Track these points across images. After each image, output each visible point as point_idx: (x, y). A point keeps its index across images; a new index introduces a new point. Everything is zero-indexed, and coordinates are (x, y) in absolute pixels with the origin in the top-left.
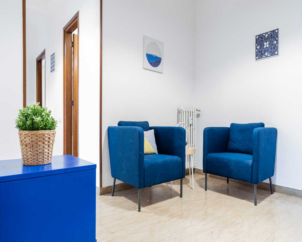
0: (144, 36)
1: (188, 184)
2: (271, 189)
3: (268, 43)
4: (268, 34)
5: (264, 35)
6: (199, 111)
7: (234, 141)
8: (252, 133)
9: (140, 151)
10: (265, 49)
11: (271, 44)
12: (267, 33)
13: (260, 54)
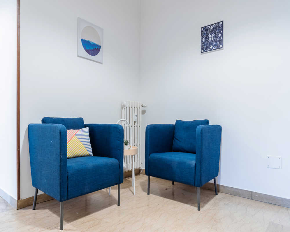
0: (78, 18)
1: (130, 188)
2: (216, 189)
3: (213, 35)
4: (213, 26)
5: (209, 27)
6: (145, 107)
7: (179, 139)
8: (196, 130)
9: (61, 155)
10: (210, 42)
11: (216, 37)
12: (211, 25)
13: (205, 47)
